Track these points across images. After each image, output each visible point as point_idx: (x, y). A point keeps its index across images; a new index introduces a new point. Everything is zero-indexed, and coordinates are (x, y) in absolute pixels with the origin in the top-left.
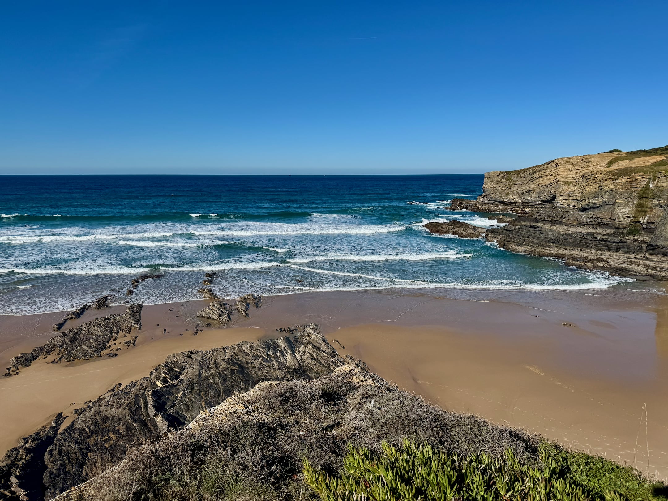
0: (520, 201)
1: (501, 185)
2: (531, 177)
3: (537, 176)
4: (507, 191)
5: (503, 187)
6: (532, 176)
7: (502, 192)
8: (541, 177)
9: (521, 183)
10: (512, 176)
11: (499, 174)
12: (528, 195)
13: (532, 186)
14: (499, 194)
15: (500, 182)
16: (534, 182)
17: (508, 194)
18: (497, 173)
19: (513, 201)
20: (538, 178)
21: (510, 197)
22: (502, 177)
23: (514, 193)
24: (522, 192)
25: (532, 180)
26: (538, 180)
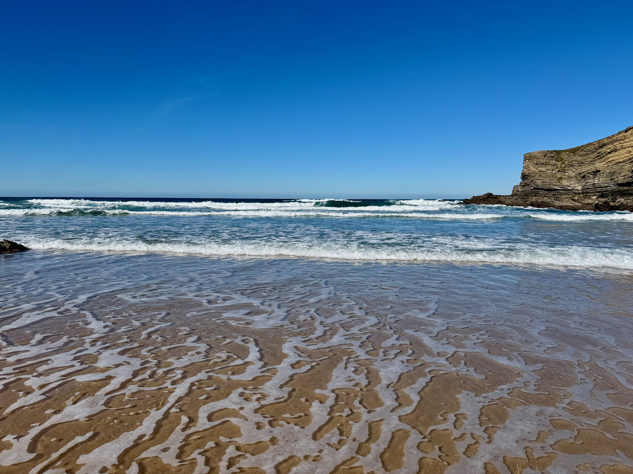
0: (580, 188)
1: (550, 167)
2: (596, 153)
3: (609, 151)
4: (559, 175)
5: (553, 170)
6: (599, 151)
7: (552, 176)
8: (615, 150)
9: (581, 163)
10: (564, 156)
11: (545, 154)
12: (594, 178)
13: (599, 165)
14: (547, 180)
15: (547, 164)
16: (603, 159)
17: (561, 178)
18: (542, 152)
19: (570, 188)
20: (609, 153)
21: (565, 183)
22: (550, 158)
23: (569, 177)
24: (582, 175)
25: (600, 157)
26: (609, 155)
